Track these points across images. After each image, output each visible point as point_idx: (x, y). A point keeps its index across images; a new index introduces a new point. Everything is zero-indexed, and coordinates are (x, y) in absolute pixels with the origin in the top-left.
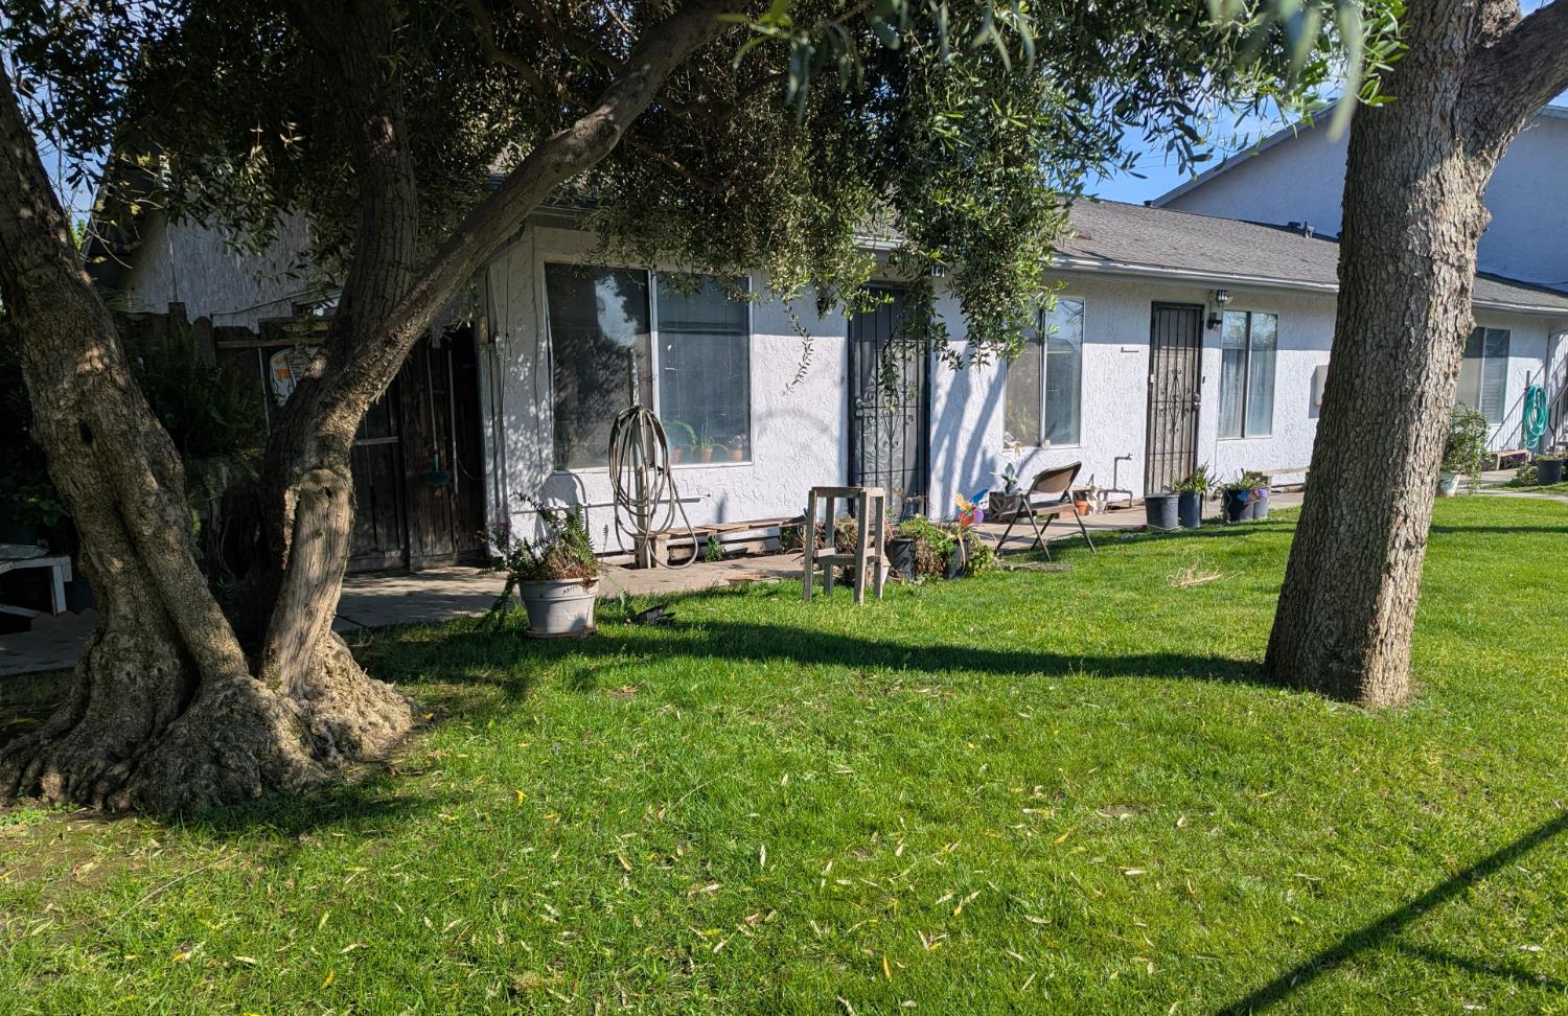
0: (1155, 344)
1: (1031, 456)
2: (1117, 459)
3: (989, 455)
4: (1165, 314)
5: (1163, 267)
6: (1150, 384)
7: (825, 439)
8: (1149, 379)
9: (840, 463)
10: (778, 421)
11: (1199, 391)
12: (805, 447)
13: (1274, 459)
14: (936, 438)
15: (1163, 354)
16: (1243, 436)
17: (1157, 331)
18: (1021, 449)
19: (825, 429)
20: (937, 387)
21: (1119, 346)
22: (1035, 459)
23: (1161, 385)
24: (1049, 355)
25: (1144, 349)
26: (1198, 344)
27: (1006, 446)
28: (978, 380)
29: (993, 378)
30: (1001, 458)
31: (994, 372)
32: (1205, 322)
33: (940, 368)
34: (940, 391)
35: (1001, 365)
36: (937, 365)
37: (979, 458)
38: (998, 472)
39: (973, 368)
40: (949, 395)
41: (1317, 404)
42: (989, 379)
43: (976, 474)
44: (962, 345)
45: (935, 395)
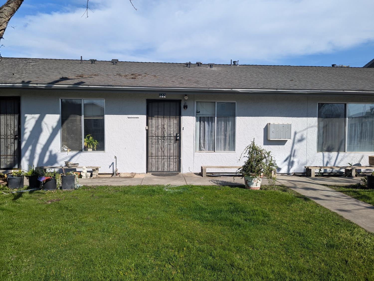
0: (149, 115)
1: (76, 154)
3: (53, 153)
8: (146, 128)
11: (180, 133)
14: (24, 146)
15: (155, 119)
16: (215, 151)
18: (71, 152)
21: (127, 116)
22: (78, 155)
24: (84, 119)
25: (143, 117)
26: (179, 115)
27: (63, 150)
28: (46, 127)
29: (54, 126)
30: (60, 154)
31: (55, 124)
32: (182, 106)
33: (26, 123)
34: (26, 131)
35: (58, 122)
36: (24, 122)
37: (48, 154)
38: (59, 159)
39: (43, 124)
40: (32, 132)
41: (268, 139)
42: (52, 127)
43: (46, 159)
44: (37, 116)
45: (23, 132)
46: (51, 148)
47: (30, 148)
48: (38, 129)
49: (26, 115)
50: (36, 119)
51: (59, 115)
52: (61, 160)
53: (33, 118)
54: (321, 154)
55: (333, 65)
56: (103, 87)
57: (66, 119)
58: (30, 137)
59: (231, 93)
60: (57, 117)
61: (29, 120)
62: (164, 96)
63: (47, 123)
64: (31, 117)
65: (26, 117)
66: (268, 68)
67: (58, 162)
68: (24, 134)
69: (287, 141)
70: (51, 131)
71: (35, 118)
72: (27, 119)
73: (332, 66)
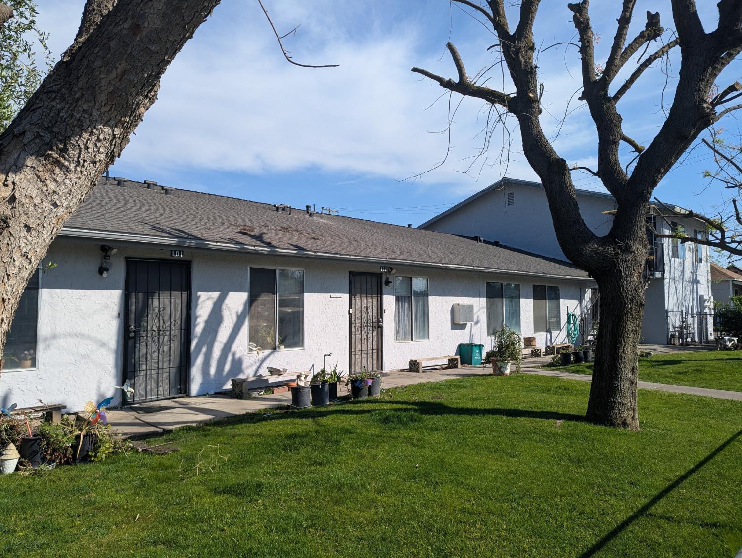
0: (352, 294)
1: (269, 356)
2: (325, 356)
3: (237, 356)
4: (358, 278)
5: (341, 254)
6: (350, 314)
7: (103, 351)
8: (349, 311)
9: (116, 365)
10: (61, 342)
11: (382, 317)
12: (85, 357)
13: (432, 352)
14: (196, 347)
15: (358, 299)
16: (412, 340)
17: (353, 287)
18: (260, 352)
19: (103, 345)
20: (196, 318)
21: (329, 294)
22: (271, 357)
23: (358, 315)
24: (279, 299)
25: (346, 296)
26: (380, 293)
27: (251, 350)
28: (228, 313)
29: (240, 312)
30: (246, 357)
31: (240, 309)
32: (384, 282)
33: (199, 307)
34: (199, 320)
35: (245, 305)
36: (197, 305)
37: (230, 358)
38: (244, 365)
39: (224, 307)
40: (207, 322)
41: (455, 323)
42: (237, 313)
43: (227, 367)
44: (216, 294)
45: (195, 322)
46: (234, 348)
47: (204, 350)
48: (216, 318)
49: (199, 293)
50: (214, 300)
51: (247, 293)
52: (248, 368)
53: (209, 298)
54: (489, 337)
55: (409, 226)
56: (334, 255)
57: (255, 300)
58: (204, 329)
59: (425, 267)
60: (244, 296)
61: (204, 301)
62: (385, 269)
63: (230, 306)
64: (206, 297)
65: (199, 297)
66: (374, 227)
67: (244, 370)
68: (195, 326)
69: (466, 327)
70: (235, 319)
71: (213, 298)
72: (201, 300)
73: (407, 226)
